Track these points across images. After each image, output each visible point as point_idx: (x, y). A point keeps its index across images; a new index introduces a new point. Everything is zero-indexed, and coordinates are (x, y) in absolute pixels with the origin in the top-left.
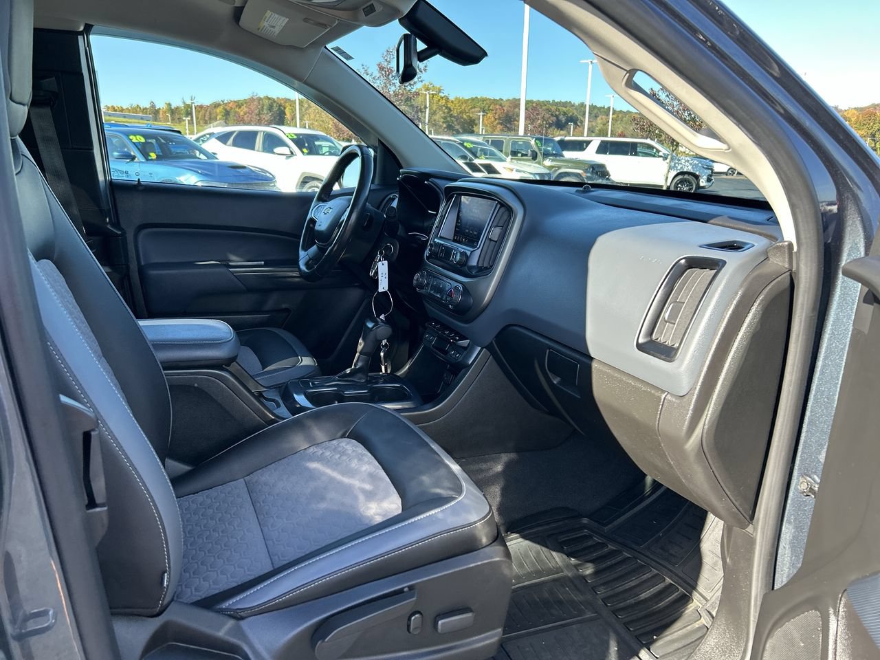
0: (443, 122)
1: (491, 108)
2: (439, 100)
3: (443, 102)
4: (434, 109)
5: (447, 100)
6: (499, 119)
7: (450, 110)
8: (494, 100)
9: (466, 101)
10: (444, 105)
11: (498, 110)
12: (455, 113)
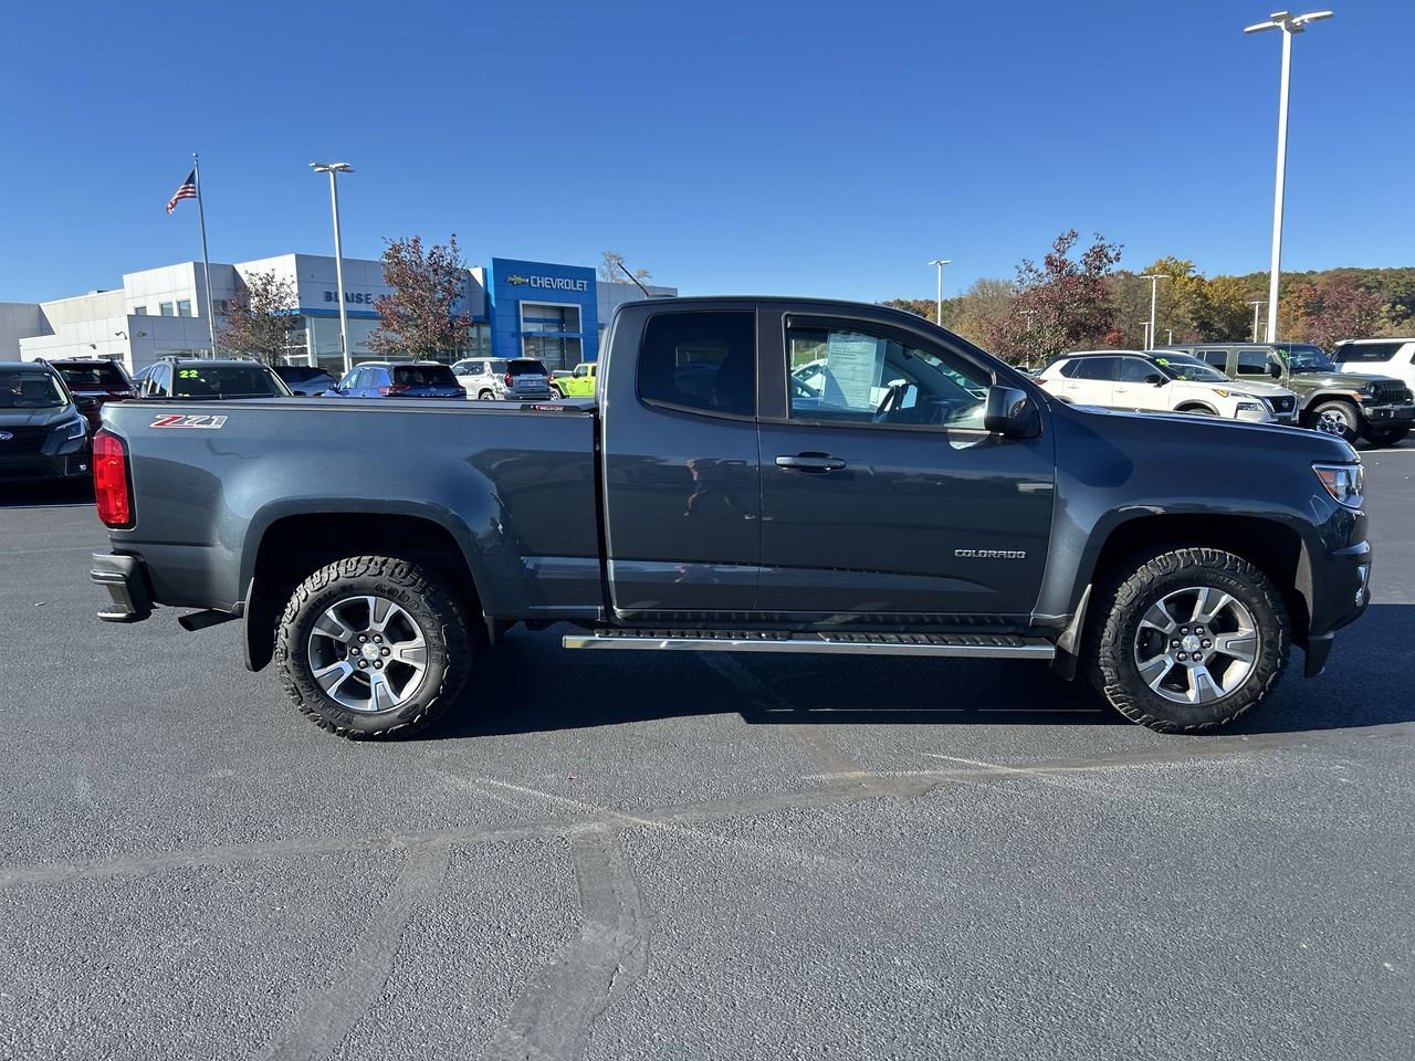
0: (1192, 319)
1: (1290, 288)
2: (1186, 284)
3: (1192, 287)
4: (1176, 298)
5: (1201, 280)
6: (1307, 305)
7: (1206, 297)
8: (1297, 274)
9: (1237, 282)
10: (1195, 292)
11: (1305, 291)
12: (1215, 303)
